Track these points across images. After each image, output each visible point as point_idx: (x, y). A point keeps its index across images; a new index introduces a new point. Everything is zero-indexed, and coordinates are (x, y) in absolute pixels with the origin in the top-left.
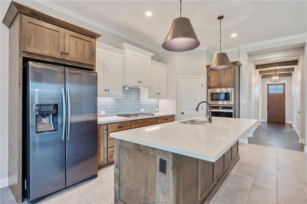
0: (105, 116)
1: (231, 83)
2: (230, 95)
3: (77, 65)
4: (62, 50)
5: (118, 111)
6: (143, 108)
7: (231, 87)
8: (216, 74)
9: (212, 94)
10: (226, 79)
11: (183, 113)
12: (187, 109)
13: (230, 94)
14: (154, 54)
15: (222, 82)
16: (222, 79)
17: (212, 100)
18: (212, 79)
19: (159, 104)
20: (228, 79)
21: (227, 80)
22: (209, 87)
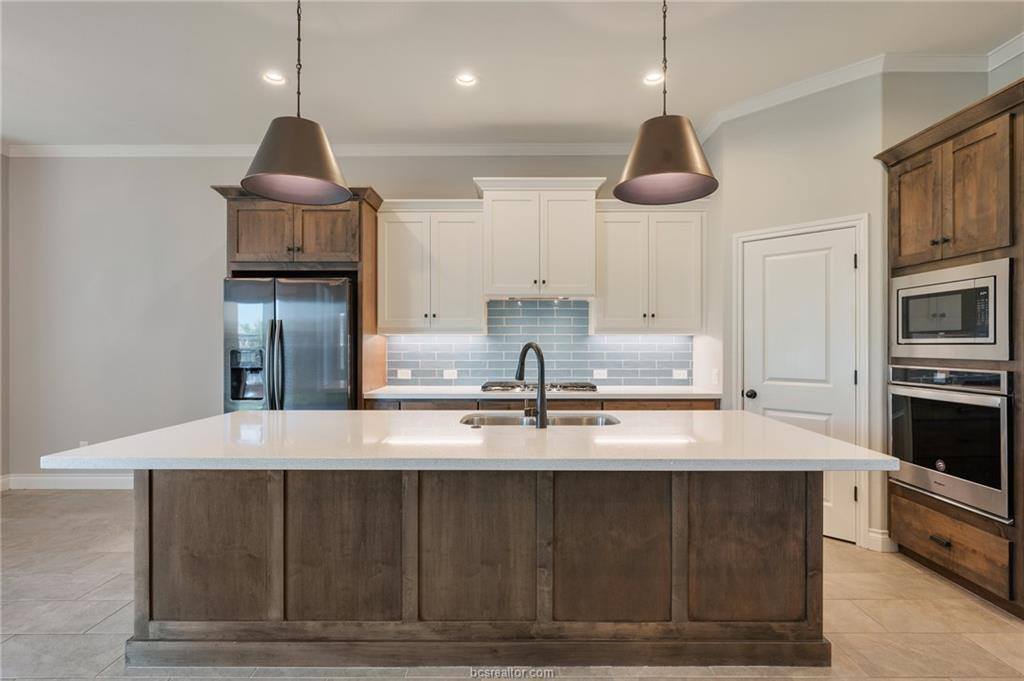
0: (457, 382)
1: (995, 229)
2: (987, 304)
3: (320, 268)
4: (287, 243)
5: (499, 373)
6: (601, 366)
7: (997, 253)
8: (925, 191)
9: (906, 300)
10: (972, 206)
11: (752, 395)
12: (771, 379)
13: (987, 296)
14: (605, 179)
15: (949, 235)
16: (949, 216)
17: (907, 334)
18: (908, 220)
19: (692, 354)
20: (980, 209)
21: (973, 215)
22: (896, 269)
